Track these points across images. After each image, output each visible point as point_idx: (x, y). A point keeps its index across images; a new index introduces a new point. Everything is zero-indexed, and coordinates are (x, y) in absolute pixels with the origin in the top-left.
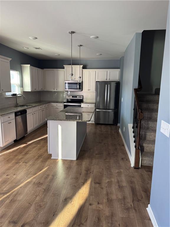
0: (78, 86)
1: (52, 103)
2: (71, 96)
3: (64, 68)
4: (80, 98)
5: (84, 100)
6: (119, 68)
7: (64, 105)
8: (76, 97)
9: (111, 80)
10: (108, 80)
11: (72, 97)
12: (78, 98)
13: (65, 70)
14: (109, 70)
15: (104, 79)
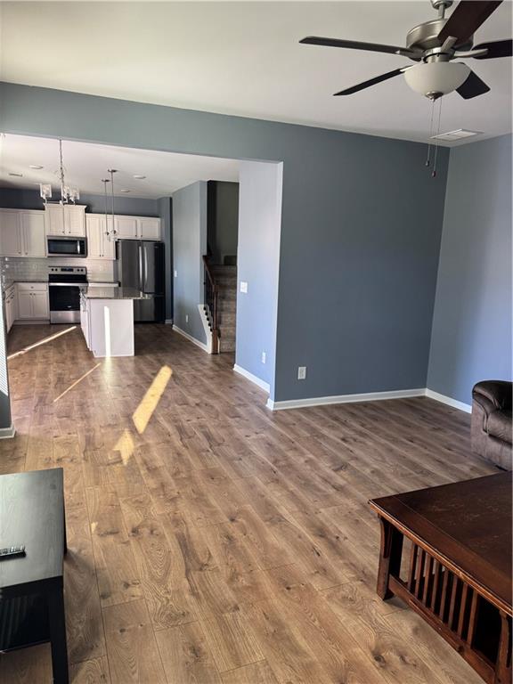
0: (79, 247)
1: (20, 284)
2: (59, 269)
3: (44, 209)
4: (80, 273)
5: (89, 277)
6: (158, 217)
7: (50, 287)
8: (72, 270)
9: (145, 238)
10: (139, 238)
11: (62, 270)
12: (75, 272)
13: (45, 213)
14: (139, 219)
15: (131, 236)
